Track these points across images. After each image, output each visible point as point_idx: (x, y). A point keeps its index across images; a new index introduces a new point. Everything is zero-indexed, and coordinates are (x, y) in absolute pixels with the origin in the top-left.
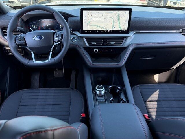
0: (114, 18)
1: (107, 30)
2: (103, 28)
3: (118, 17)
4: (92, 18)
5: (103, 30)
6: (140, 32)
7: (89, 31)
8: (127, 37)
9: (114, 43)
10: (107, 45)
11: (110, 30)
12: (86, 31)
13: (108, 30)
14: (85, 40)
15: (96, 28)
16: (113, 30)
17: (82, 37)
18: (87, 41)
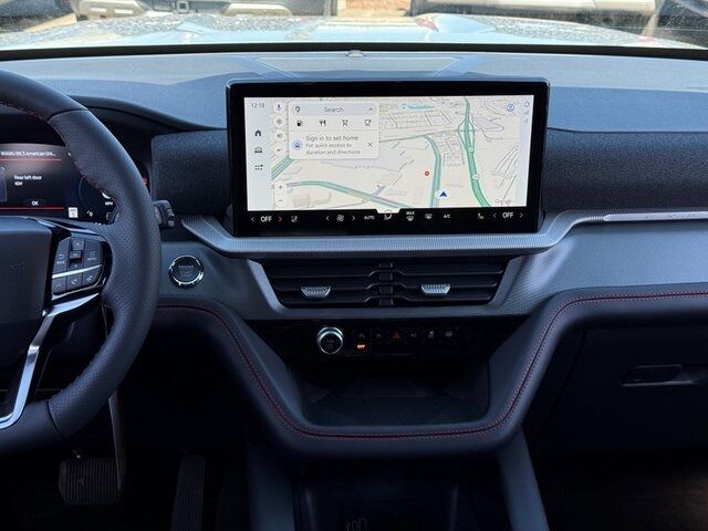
0: (437, 140)
1: (396, 211)
2: (375, 198)
3: (466, 131)
4: (304, 142)
5: (373, 212)
6: (607, 218)
7: (287, 214)
8: (527, 254)
9: (446, 290)
10: (400, 304)
11: (420, 213)
12: (265, 219)
13: (403, 211)
14: (258, 270)
15: (328, 201)
16: (437, 213)
17: (242, 257)
18: (273, 282)
